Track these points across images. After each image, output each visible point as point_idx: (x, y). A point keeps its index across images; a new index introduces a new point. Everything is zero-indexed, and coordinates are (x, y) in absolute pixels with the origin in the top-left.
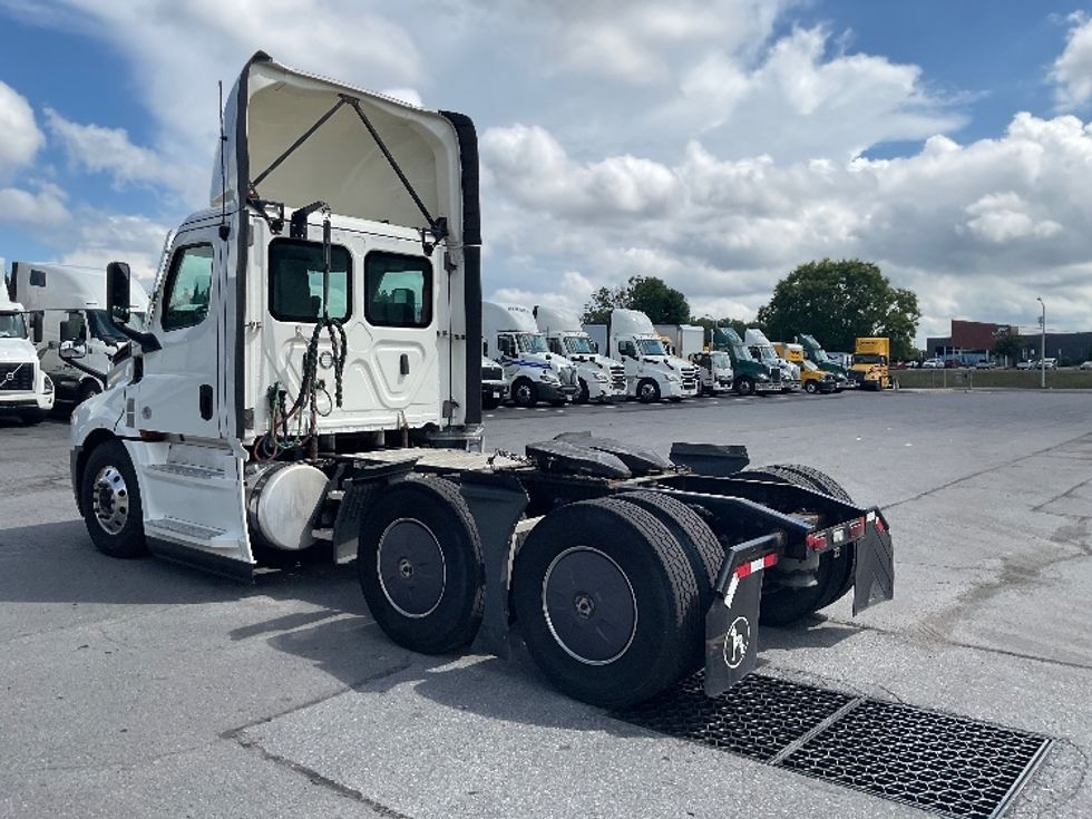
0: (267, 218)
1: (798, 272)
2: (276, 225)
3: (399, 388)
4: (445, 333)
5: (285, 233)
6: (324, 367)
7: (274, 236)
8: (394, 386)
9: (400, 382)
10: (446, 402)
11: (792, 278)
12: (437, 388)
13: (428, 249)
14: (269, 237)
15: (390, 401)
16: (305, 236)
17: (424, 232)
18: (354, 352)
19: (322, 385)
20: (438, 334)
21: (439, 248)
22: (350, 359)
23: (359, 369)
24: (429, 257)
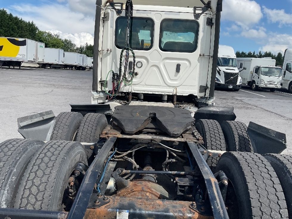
0: (115, 9)
2: (119, 12)
3: (176, 78)
4: (203, 55)
6: (138, 67)
7: (118, 16)
8: (173, 77)
9: (175, 76)
10: (202, 86)
12: (197, 79)
14: (116, 16)
15: (169, 83)
16: (132, 15)
17: (195, 9)
18: (152, 62)
19: (136, 74)
20: (200, 55)
21: (204, 15)
22: (150, 64)
23: (155, 69)
24: (197, 20)
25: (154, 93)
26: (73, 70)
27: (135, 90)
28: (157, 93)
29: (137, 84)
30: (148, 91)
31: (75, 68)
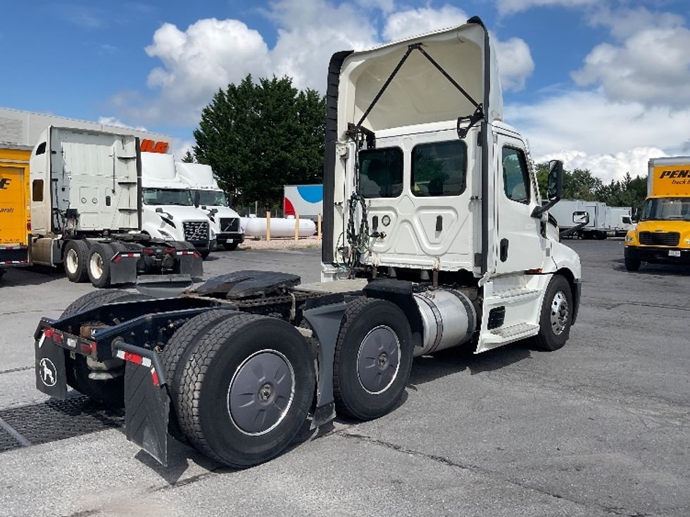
0: (355, 141)
3: (437, 240)
4: (477, 198)
5: (365, 147)
6: (384, 225)
8: (432, 239)
9: (437, 236)
10: (477, 254)
12: (471, 242)
13: (462, 133)
15: (428, 250)
16: (374, 146)
17: (460, 120)
18: (402, 215)
19: (382, 236)
20: (472, 199)
21: (473, 130)
22: (400, 219)
23: (407, 226)
24: (463, 139)
25: (408, 267)
26: (572, 239)
27: (383, 262)
28: (412, 267)
29: (384, 252)
30: (399, 264)
31: (579, 236)
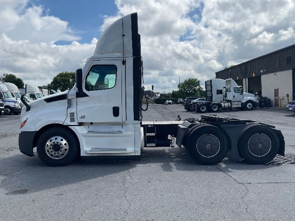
1: (59, 75)
11: (58, 76)
